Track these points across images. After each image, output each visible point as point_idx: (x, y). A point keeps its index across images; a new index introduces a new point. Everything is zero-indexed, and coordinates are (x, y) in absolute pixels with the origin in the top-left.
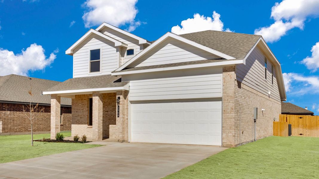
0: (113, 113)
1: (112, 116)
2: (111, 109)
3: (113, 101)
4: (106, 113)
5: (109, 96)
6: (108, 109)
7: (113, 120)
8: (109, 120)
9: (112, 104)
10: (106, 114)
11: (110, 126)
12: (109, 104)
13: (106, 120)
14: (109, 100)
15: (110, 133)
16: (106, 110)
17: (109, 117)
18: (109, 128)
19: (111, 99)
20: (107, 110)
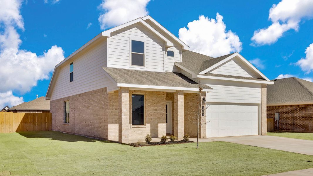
0: (162, 111)
1: (161, 114)
2: (160, 108)
3: (162, 100)
4: (155, 111)
5: (158, 94)
6: (157, 107)
7: (162, 119)
8: (158, 119)
9: (161, 102)
10: (155, 113)
11: (159, 125)
12: (158, 102)
13: (154, 119)
14: (158, 98)
15: (159, 132)
16: (154, 109)
17: (158, 115)
18: (158, 127)
19: (160, 97)
20: (156, 109)
